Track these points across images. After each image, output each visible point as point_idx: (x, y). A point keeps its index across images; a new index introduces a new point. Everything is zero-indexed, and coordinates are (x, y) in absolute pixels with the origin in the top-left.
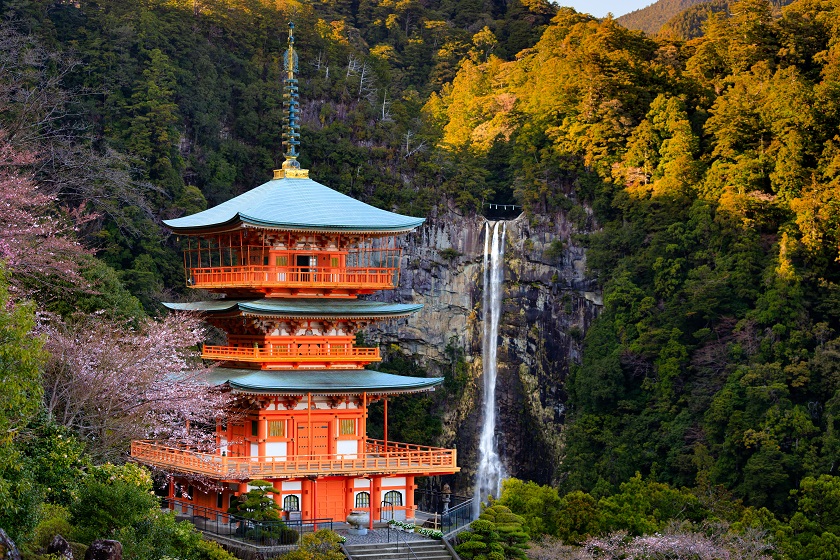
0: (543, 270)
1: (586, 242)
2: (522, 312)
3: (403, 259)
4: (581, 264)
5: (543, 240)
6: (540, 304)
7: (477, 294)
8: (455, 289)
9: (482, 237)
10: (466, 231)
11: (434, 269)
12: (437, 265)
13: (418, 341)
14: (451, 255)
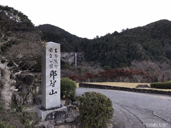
0: (80, 57)
2: (78, 60)
3: (68, 56)
4: (83, 56)
5: (80, 54)
9: (75, 54)
11: (71, 56)
13: (69, 62)
14: (72, 55)
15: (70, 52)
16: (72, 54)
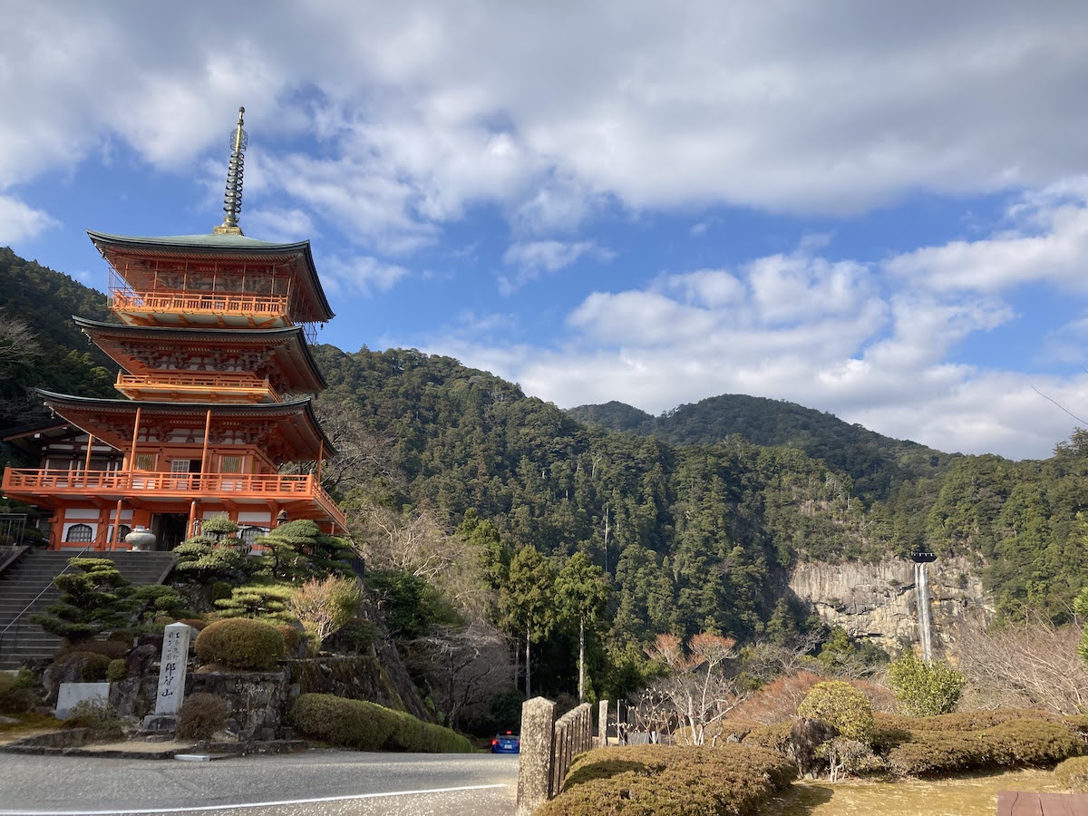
1: (979, 574)
2: (943, 617)
3: (866, 587)
4: (979, 587)
5: (952, 573)
6: (955, 612)
7: (913, 607)
8: (899, 603)
9: (913, 573)
10: (903, 569)
11: (885, 592)
12: (886, 589)
13: (879, 635)
14: (895, 583)
15: (876, 561)
16: (890, 577)
